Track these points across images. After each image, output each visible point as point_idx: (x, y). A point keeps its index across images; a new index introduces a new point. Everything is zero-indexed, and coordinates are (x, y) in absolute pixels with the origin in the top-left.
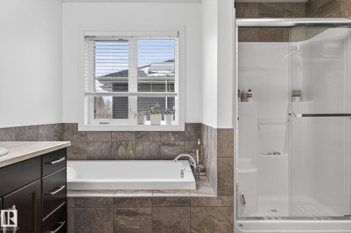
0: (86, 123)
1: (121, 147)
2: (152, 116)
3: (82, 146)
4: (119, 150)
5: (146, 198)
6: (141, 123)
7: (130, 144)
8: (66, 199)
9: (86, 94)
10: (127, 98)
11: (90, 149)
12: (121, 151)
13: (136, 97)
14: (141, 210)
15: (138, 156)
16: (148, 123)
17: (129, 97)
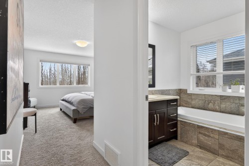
0: (191, 89)
1: (211, 104)
2: (232, 86)
3: (189, 101)
4: (210, 105)
5: (215, 130)
6: (224, 91)
7: (216, 102)
8: (177, 120)
9: (191, 75)
10: (215, 76)
11: (193, 102)
12: (211, 105)
13: (222, 75)
14: (212, 135)
15: (222, 110)
16: (230, 91)
17: (217, 75)
